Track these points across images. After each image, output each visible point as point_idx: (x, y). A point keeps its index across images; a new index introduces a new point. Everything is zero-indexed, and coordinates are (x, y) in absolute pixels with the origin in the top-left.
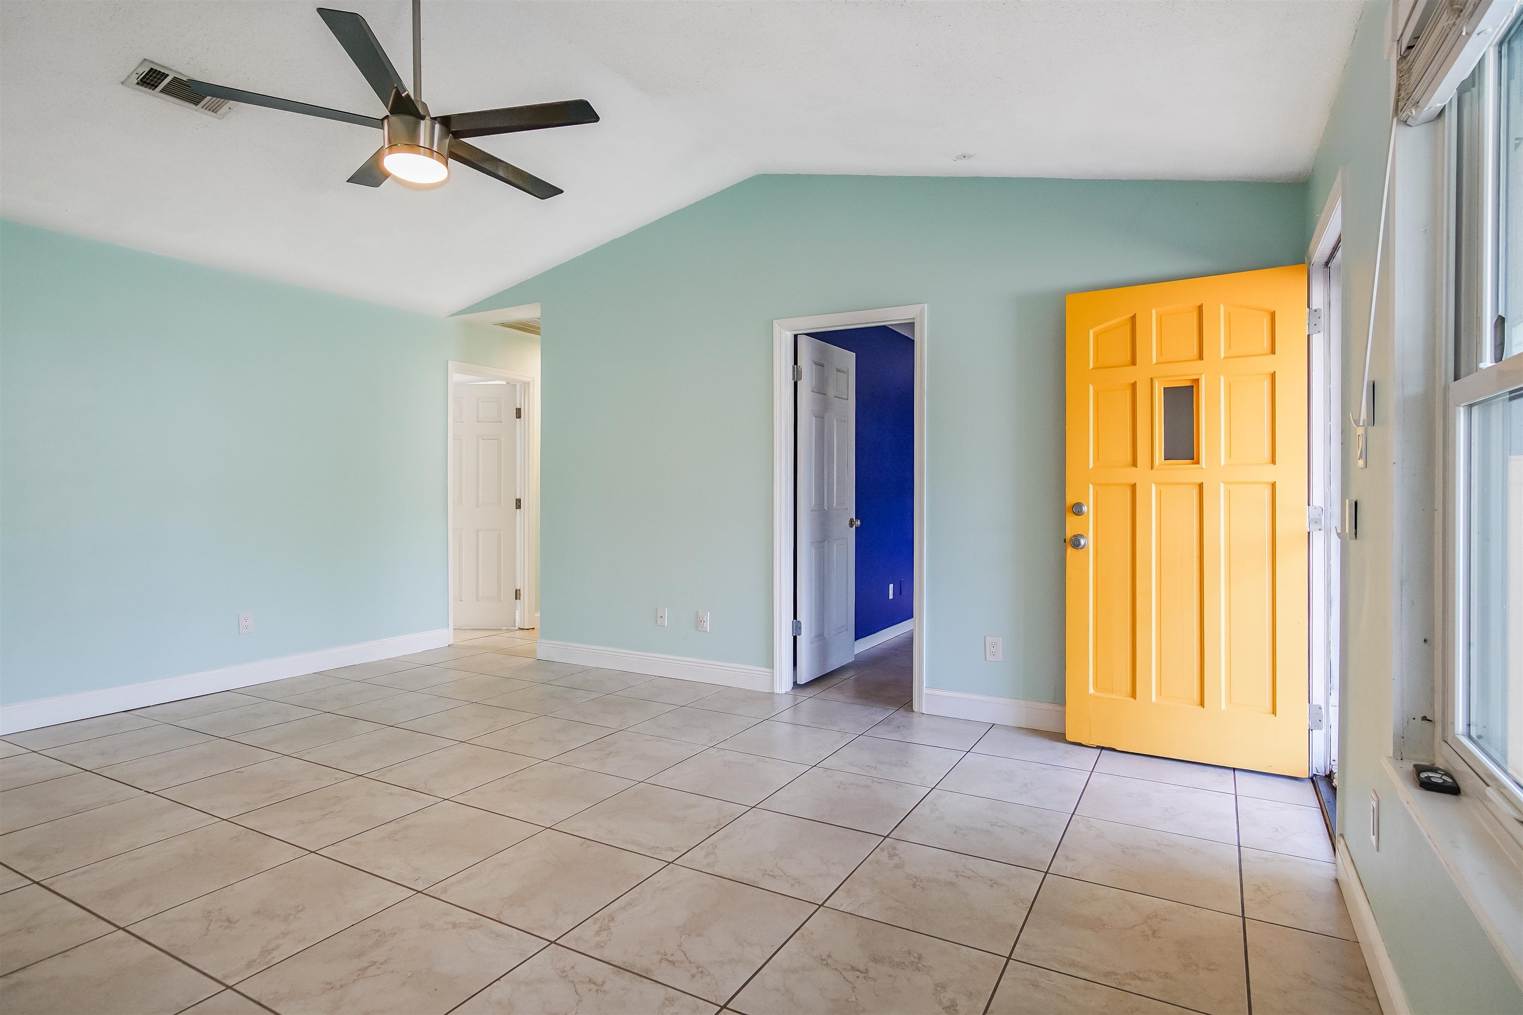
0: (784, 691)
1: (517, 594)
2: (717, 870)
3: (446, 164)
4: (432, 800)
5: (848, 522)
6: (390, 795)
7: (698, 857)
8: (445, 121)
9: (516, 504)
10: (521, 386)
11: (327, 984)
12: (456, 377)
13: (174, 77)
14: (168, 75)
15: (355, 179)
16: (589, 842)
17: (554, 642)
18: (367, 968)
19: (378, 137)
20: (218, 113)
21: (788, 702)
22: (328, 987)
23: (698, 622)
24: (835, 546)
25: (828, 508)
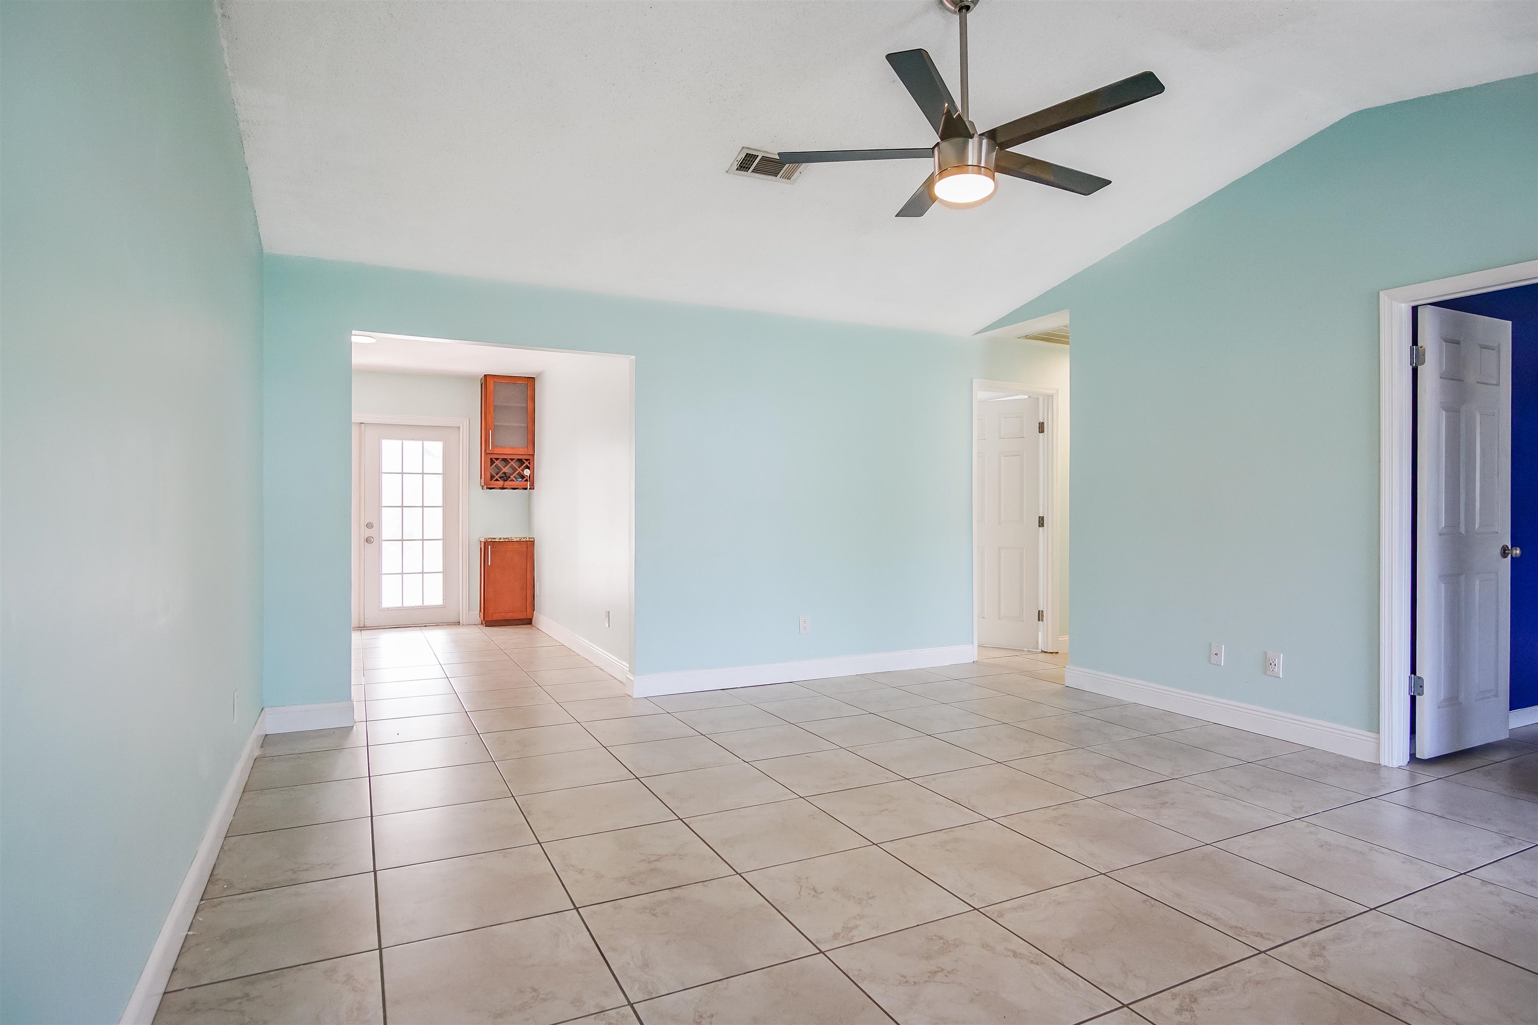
0: (1395, 764)
1: (1040, 616)
2: (1330, 978)
3: (993, 178)
4: (977, 817)
5: (1498, 551)
6: (936, 804)
7: (1299, 952)
8: (992, 135)
9: (1039, 522)
10: (1044, 400)
11: (902, 976)
12: (980, 395)
13: (762, 156)
14: (758, 156)
15: (904, 212)
16: (1153, 902)
17: (1087, 670)
18: (936, 972)
19: (927, 166)
20: (791, 179)
21: (1400, 780)
22: (902, 979)
23: (1267, 665)
24: (1477, 582)
25: (1467, 531)
